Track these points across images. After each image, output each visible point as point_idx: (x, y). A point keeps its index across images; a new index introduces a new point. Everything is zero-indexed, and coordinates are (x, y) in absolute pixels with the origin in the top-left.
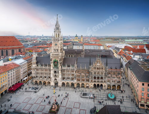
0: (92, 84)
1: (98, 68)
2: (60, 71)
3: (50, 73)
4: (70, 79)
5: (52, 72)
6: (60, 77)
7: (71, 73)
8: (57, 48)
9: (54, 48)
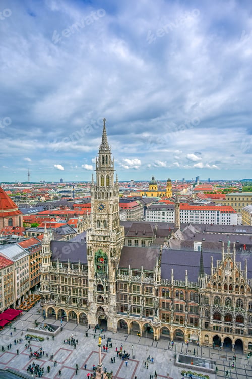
0: (206, 336)
2: (112, 287)
3: (87, 290)
4: (141, 312)
5: (91, 287)
6: (113, 302)
7: (143, 293)
8: (105, 217)
9: (95, 218)
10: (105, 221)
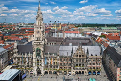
0: (74, 72)
1: (79, 55)
2: (42, 60)
3: (33, 62)
4: (53, 67)
5: (34, 61)
6: (43, 65)
7: (53, 61)
8: (39, 36)
9: (36, 36)
10: (39, 37)
